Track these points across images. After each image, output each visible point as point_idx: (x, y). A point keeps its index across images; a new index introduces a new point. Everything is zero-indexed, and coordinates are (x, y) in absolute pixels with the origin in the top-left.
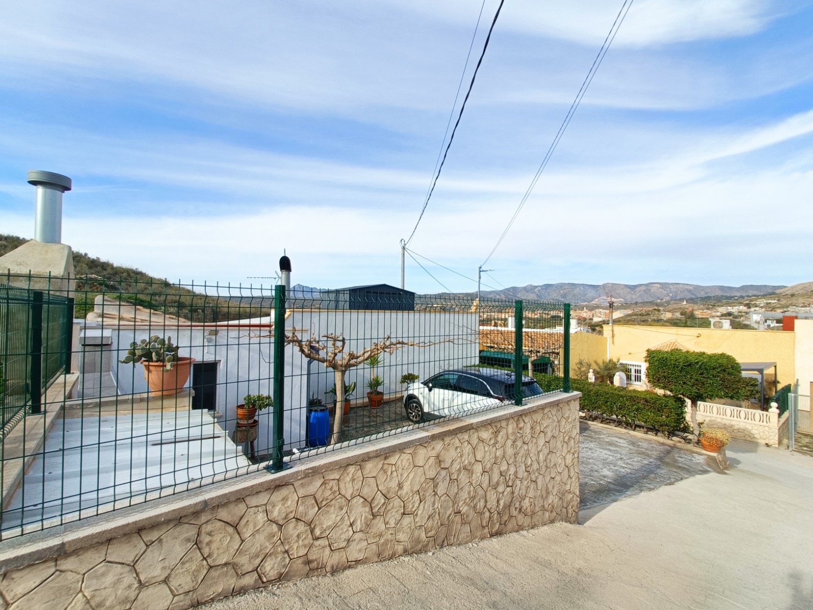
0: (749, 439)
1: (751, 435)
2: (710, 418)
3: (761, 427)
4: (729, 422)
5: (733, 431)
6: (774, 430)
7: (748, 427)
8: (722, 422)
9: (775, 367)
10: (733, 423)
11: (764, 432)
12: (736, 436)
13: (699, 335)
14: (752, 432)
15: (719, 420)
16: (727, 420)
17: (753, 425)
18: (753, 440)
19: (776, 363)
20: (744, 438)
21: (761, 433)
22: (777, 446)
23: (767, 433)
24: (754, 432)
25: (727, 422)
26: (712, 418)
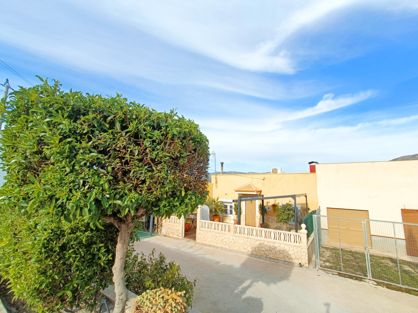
0: (287, 260)
1: (288, 256)
2: (259, 242)
3: (295, 248)
4: (273, 244)
5: (276, 253)
6: (305, 250)
7: (286, 248)
8: (268, 245)
9: (306, 196)
10: (276, 245)
11: (297, 252)
12: (278, 258)
13: (264, 179)
14: (289, 253)
15: (266, 243)
16: (272, 242)
17: (290, 246)
18: (290, 261)
19: (306, 194)
20: (284, 259)
21: (296, 254)
22: (307, 265)
23: (300, 253)
24: (291, 252)
25: (271, 244)
26: (262, 242)
